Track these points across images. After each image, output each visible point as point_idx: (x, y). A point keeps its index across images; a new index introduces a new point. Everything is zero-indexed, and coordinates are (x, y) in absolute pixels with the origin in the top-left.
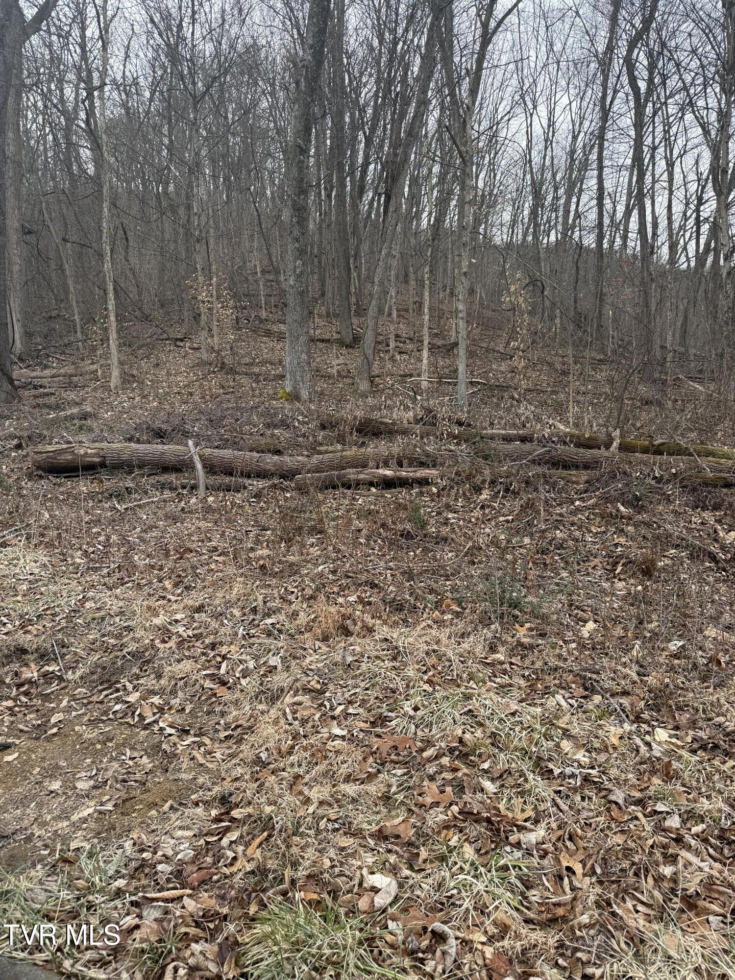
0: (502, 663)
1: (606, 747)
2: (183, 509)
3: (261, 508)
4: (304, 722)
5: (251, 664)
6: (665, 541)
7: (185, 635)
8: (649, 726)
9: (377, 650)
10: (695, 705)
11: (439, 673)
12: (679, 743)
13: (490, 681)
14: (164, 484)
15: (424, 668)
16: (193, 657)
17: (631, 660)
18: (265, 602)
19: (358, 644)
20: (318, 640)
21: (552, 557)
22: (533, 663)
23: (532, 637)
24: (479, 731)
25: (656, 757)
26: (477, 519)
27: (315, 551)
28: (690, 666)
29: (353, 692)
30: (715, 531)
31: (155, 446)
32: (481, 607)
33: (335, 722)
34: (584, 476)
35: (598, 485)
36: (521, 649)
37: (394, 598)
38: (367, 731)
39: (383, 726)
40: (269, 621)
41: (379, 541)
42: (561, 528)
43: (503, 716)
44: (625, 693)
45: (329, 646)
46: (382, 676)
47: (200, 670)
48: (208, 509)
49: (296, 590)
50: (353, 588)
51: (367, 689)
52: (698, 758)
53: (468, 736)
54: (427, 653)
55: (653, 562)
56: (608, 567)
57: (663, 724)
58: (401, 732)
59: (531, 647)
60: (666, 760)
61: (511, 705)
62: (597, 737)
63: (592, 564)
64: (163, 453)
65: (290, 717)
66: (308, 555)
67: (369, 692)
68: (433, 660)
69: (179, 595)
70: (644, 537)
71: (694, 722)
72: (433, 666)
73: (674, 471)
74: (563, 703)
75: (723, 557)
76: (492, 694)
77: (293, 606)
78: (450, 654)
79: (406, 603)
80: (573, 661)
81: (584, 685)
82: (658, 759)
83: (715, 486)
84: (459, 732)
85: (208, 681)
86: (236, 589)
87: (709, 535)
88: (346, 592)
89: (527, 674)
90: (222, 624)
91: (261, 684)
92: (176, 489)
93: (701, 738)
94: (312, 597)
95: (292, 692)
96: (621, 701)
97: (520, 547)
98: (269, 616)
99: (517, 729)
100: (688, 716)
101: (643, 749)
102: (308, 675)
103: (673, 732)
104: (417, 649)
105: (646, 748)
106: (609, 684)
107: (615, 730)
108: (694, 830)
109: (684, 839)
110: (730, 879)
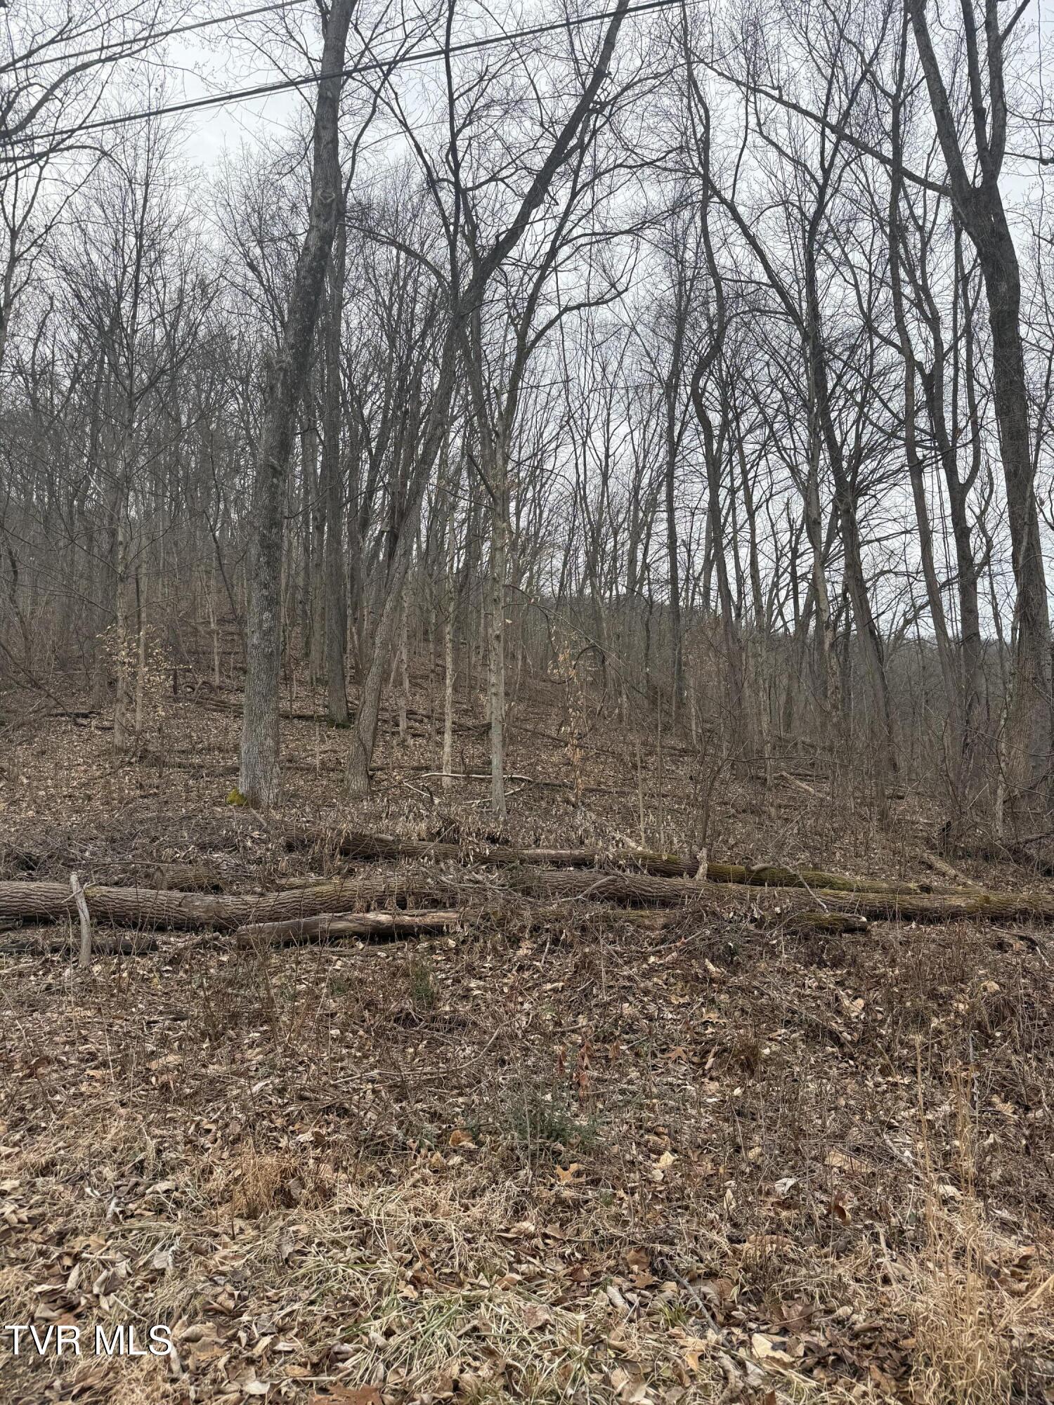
0: (531, 1237)
1: (680, 1376)
2: (49, 987)
3: (179, 983)
4: (198, 1374)
5: (122, 1268)
6: (767, 1015)
7: (14, 1219)
8: (744, 1331)
9: (334, 1230)
10: (810, 1288)
11: (432, 1264)
12: (787, 1358)
13: (512, 1270)
14: (23, 946)
15: (409, 1256)
16: (24, 1261)
17: (721, 1215)
18: (159, 1152)
19: (306, 1221)
20: (240, 1216)
21: (617, 1047)
22: (579, 1232)
23: (578, 1186)
24: (485, 1366)
25: (753, 1388)
26: (512, 988)
27: (255, 1056)
28: (803, 1221)
29: (288, 1309)
30: (837, 999)
31: (16, 884)
32: (505, 1141)
33: (253, 1369)
34: (660, 917)
35: (679, 932)
36: (564, 1210)
37: (373, 1135)
38: (305, 1383)
39: (332, 1370)
40: (162, 1186)
41: (361, 1033)
42: (631, 998)
43: (525, 1333)
44: (712, 1275)
45: (258, 1227)
46: (340, 1277)
47: (31, 1284)
48: (90, 987)
49: (213, 1127)
50: (307, 1120)
51: (312, 1303)
52: (814, 1384)
53: (468, 1376)
54: (416, 1230)
55: (754, 1051)
56: (696, 1060)
58: (362, 1377)
59: (577, 1205)
60: (768, 1391)
61: (539, 1313)
62: (666, 1359)
63: (673, 1055)
64: (28, 896)
65: (176, 1367)
66: (243, 1062)
67: (315, 1308)
68: (425, 1240)
69: (15, 1145)
70: (743, 1010)
71: (808, 1319)
72: (423, 1252)
73: (778, 910)
74: (619, 1301)
75: (849, 1037)
76: (510, 1294)
77: (206, 1158)
78: (451, 1228)
79: (390, 1140)
80: (636, 1225)
81: (651, 1264)
82: (757, 1390)
83: (832, 933)
84: (455, 1369)
85: (42, 1305)
86: (113, 1131)
87: (828, 1005)
88: (297, 1126)
89: (568, 1252)
90: (82, 1196)
91: (135, 1306)
92: (42, 953)
93: (819, 1347)
94: (238, 1139)
95: (185, 1318)
96: (705, 1289)
97: (573, 1031)
98: (163, 1175)
99: (547, 1355)
100: (800, 1308)
101: (734, 1373)
102: (216, 1284)
103: (778, 1339)
104: (400, 1224)
105: (738, 1373)
106: (687, 1261)
107: (693, 1343)
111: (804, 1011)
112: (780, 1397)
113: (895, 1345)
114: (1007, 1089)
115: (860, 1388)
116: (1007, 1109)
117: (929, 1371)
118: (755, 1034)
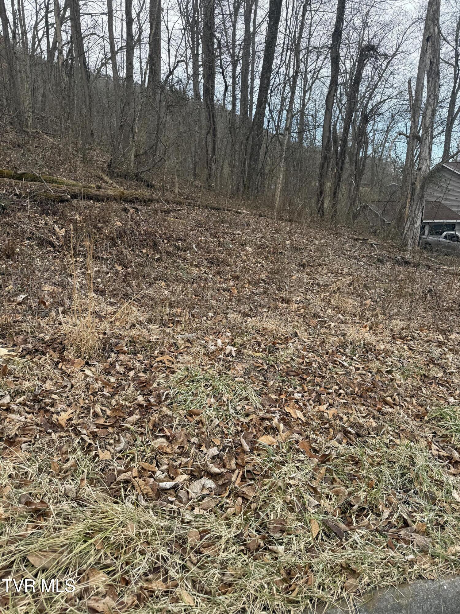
6: (20, 235)
10: (27, 330)
12: (14, 354)
28: (27, 308)
30: (54, 229)
52: (25, 360)
55: (12, 250)
57: (5, 345)
60: (4, 365)
71: (26, 340)
73: (28, 190)
75: (58, 244)
83: (55, 201)
87: (50, 231)
93: (29, 348)
100: (22, 337)
103: (11, 348)
108: (18, 401)
109: (11, 408)
110: (36, 420)
111: (38, 233)
112: (10, 367)
113: (61, 343)
114: (120, 261)
115: (44, 357)
116: (120, 268)
117: (72, 348)
118: (14, 243)
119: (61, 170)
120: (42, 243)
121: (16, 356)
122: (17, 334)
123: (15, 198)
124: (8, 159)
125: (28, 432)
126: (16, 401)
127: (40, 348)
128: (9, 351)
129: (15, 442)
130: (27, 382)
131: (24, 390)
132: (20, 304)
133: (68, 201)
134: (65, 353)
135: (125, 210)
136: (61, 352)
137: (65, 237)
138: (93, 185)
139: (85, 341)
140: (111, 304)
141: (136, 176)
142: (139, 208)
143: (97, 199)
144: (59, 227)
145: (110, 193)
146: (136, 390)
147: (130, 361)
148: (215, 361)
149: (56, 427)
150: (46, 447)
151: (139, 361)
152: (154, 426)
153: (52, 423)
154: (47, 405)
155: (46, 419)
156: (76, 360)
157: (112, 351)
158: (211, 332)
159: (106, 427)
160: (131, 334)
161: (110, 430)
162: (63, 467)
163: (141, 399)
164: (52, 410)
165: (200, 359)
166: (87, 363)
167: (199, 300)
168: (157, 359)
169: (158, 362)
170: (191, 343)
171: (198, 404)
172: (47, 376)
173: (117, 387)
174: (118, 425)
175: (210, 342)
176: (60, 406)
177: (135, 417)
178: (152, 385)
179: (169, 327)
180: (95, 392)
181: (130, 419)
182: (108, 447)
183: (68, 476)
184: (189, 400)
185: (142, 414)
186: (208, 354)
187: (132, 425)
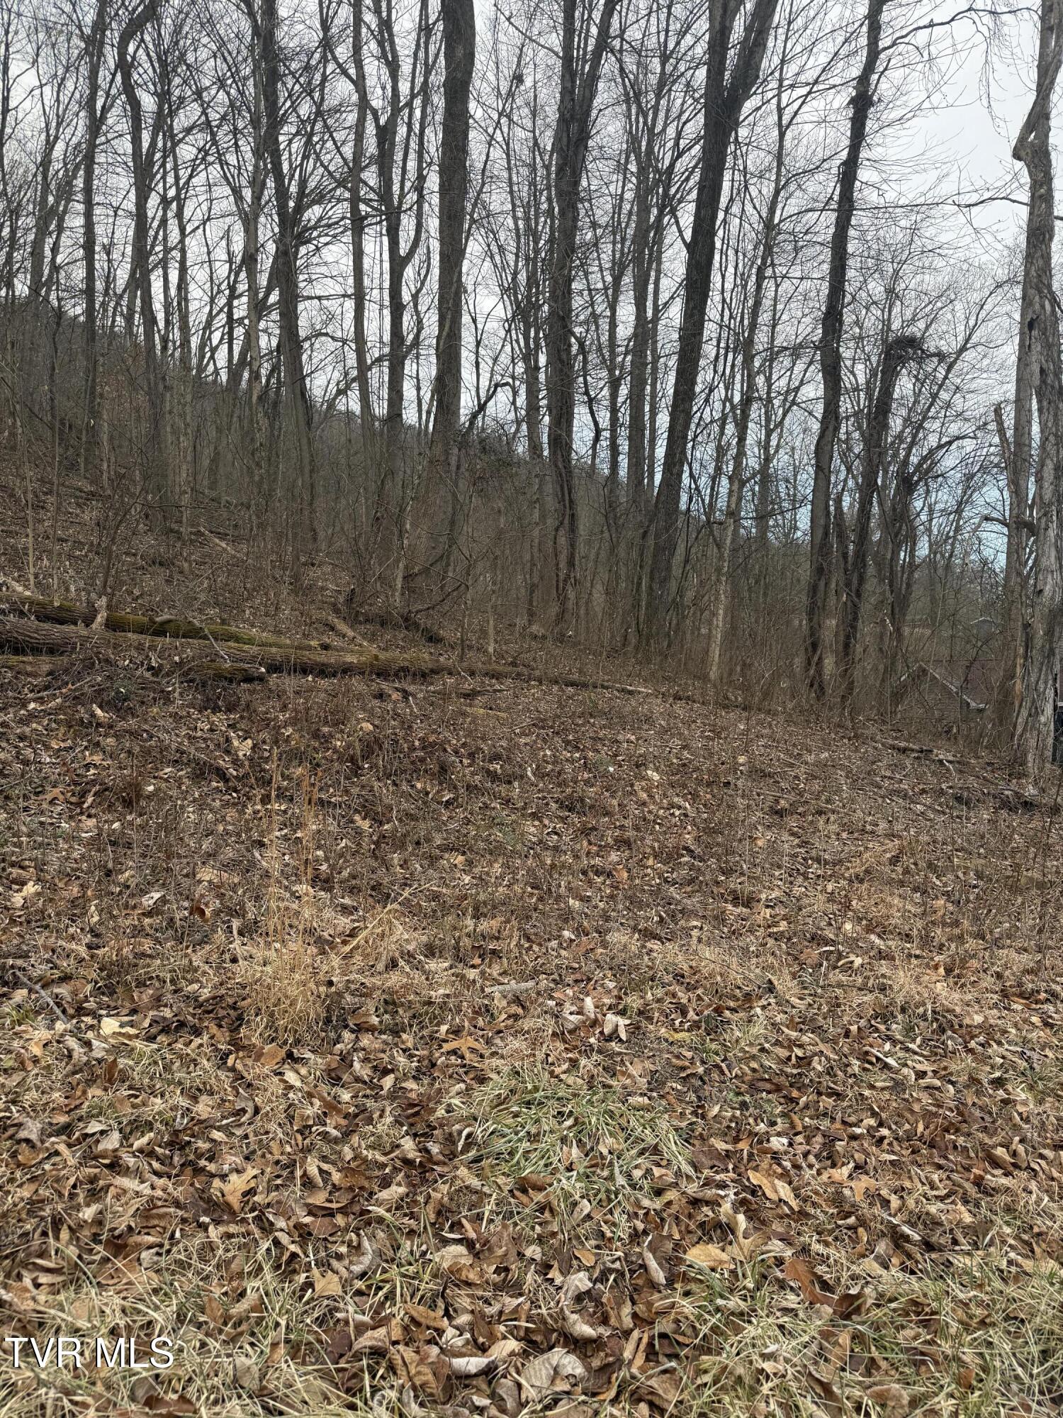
1: (22, 1063)
6: (155, 756)
8: (94, 1018)
10: (162, 975)
12: (132, 1031)
17: (82, 929)
25: (96, 1059)
28: (164, 924)
30: (228, 740)
34: (45, 664)
35: (66, 679)
42: (4, 745)
44: (66, 978)
52: (155, 1046)
55: (136, 788)
56: (74, 800)
57: (113, 1011)
60: (112, 1058)
62: (9, 1052)
63: (49, 797)
70: (129, 752)
71: (158, 999)
73: (177, 658)
75: (235, 773)
82: (99, 1061)
83: (232, 680)
87: (218, 745)
93: (164, 1018)
96: (57, 990)
100: (151, 992)
101: (79, 1051)
103: (127, 1019)
105: (82, 1050)
106: (41, 969)
107: (39, 1033)
108: (137, 1144)
109: (121, 1162)
110: (175, 1194)
111: (193, 751)
112: (123, 1062)
113: (234, 1007)
114: (367, 810)
115: (198, 1041)
116: (365, 825)
117: (258, 1019)
118: (140, 774)
119: (247, 612)
120: (202, 772)
121: (137, 1036)
122: (141, 984)
123: (148, 675)
124: (137, 592)
125: (156, 1222)
126: (131, 1146)
127: (190, 1018)
128: (121, 1026)
129: (126, 1246)
130: (158, 1101)
131: (150, 1118)
132: (149, 914)
133: (261, 679)
134: (243, 1031)
135: (381, 696)
136: (234, 1030)
137: (251, 759)
138: (314, 643)
139: (288, 1002)
140: (345, 910)
141: (406, 620)
142: (411, 688)
143: (322, 671)
144: (239, 737)
145: (350, 659)
146: (399, 1123)
147: (384, 1052)
148: (580, 1052)
149: (219, 1210)
150: (195, 1261)
151: (404, 1051)
152: (439, 1213)
153: (209, 1200)
154: (200, 1156)
155: (197, 1189)
156: (267, 1048)
157: (346, 1027)
158: (569, 979)
159: (331, 1214)
160: (388, 984)
161: (340, 1220)
162: (233, 1311)
163: (409, 1146)
164: (212, 1167)
165: (545, 1046)
166: (290, 1055)
167: (541, 899)
168: (447, 1047)
169: (448, 1053)
170: (523, 1007)
171: (542, 1163)
172: (201, 1086)
173: (356, 1116)
174: (356, 1208)
175: (567, 1005)
176: (231, 1160)
177: (396, 1191)
178: (434, 1111)
179: (473, 966)
180: (307, 1127)
181: (384, 1195)
182: (335, 1263)
183: (241, 1334)
184: (521, 1151)
185: (411, 1185)
186: (563, 1033)
187: (389, 1210)
